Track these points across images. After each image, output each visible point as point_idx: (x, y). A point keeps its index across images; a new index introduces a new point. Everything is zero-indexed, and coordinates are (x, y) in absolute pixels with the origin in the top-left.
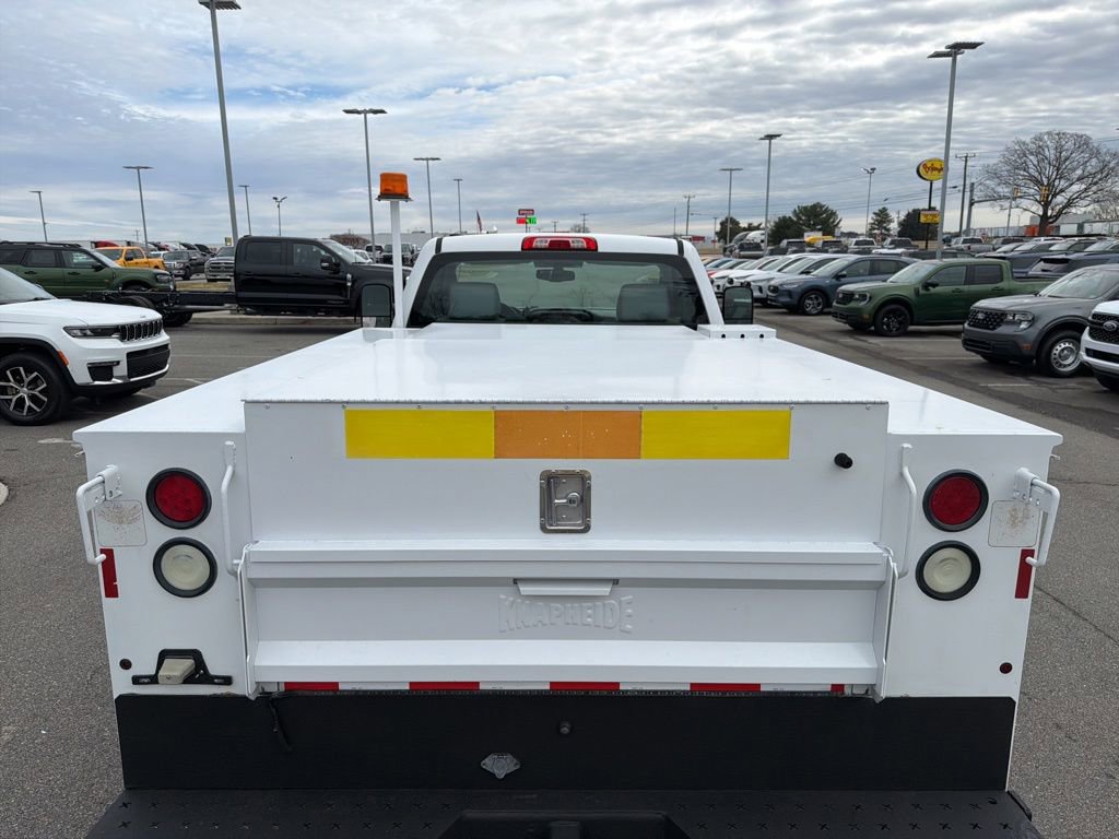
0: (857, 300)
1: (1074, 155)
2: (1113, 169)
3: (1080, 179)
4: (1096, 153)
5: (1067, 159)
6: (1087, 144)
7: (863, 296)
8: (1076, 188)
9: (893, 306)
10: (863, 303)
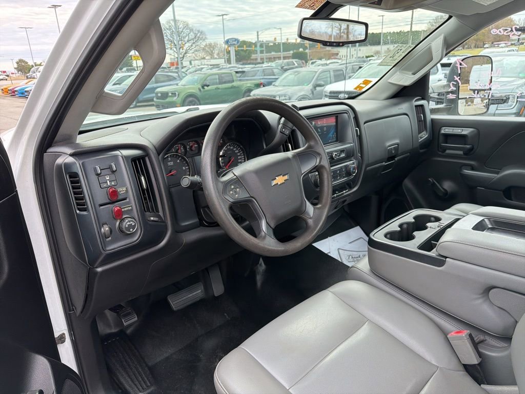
0: (170, 96)
1: (184, 30)
2: (199, 37)
3: (188, 41)
4: (191, 30)
5: (182, 32)
6: (187, 25)
7: (174, 94)
8: (187, 45)
9: (191, 99)
10: (175, 98)
